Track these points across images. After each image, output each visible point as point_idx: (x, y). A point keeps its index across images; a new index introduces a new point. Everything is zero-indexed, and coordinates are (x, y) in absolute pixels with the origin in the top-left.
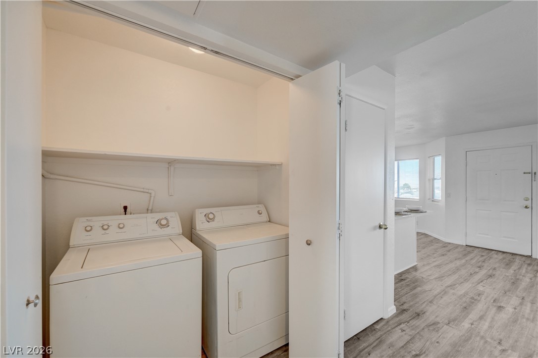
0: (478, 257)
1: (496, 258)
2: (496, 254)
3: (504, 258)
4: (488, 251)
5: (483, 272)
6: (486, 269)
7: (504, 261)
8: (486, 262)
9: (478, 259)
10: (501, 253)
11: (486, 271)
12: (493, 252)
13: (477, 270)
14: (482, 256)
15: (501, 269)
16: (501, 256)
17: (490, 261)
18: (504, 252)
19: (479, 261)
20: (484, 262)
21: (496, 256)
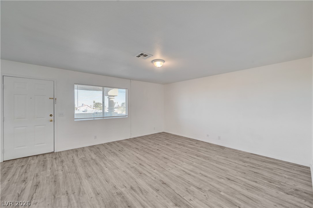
0: (19, 169)
1: (34, 163)
2: (33, 159)
3: (39, 161)
4: (25, 159)
5: (30, 184)
6: (30, 180)
7: (40, 163)
8: (28, 171)
9: (20, 172)
10: (35, 157)
11: (31, 182)
12: (30, 158)
13: (23, 186)
14: (23, 166)
15: (42, 172)
16: (36, 160)
17: (31, 169)
18: (37, 156)
19: (21, 174)
20: (26, 172)
21: (33, 162)
